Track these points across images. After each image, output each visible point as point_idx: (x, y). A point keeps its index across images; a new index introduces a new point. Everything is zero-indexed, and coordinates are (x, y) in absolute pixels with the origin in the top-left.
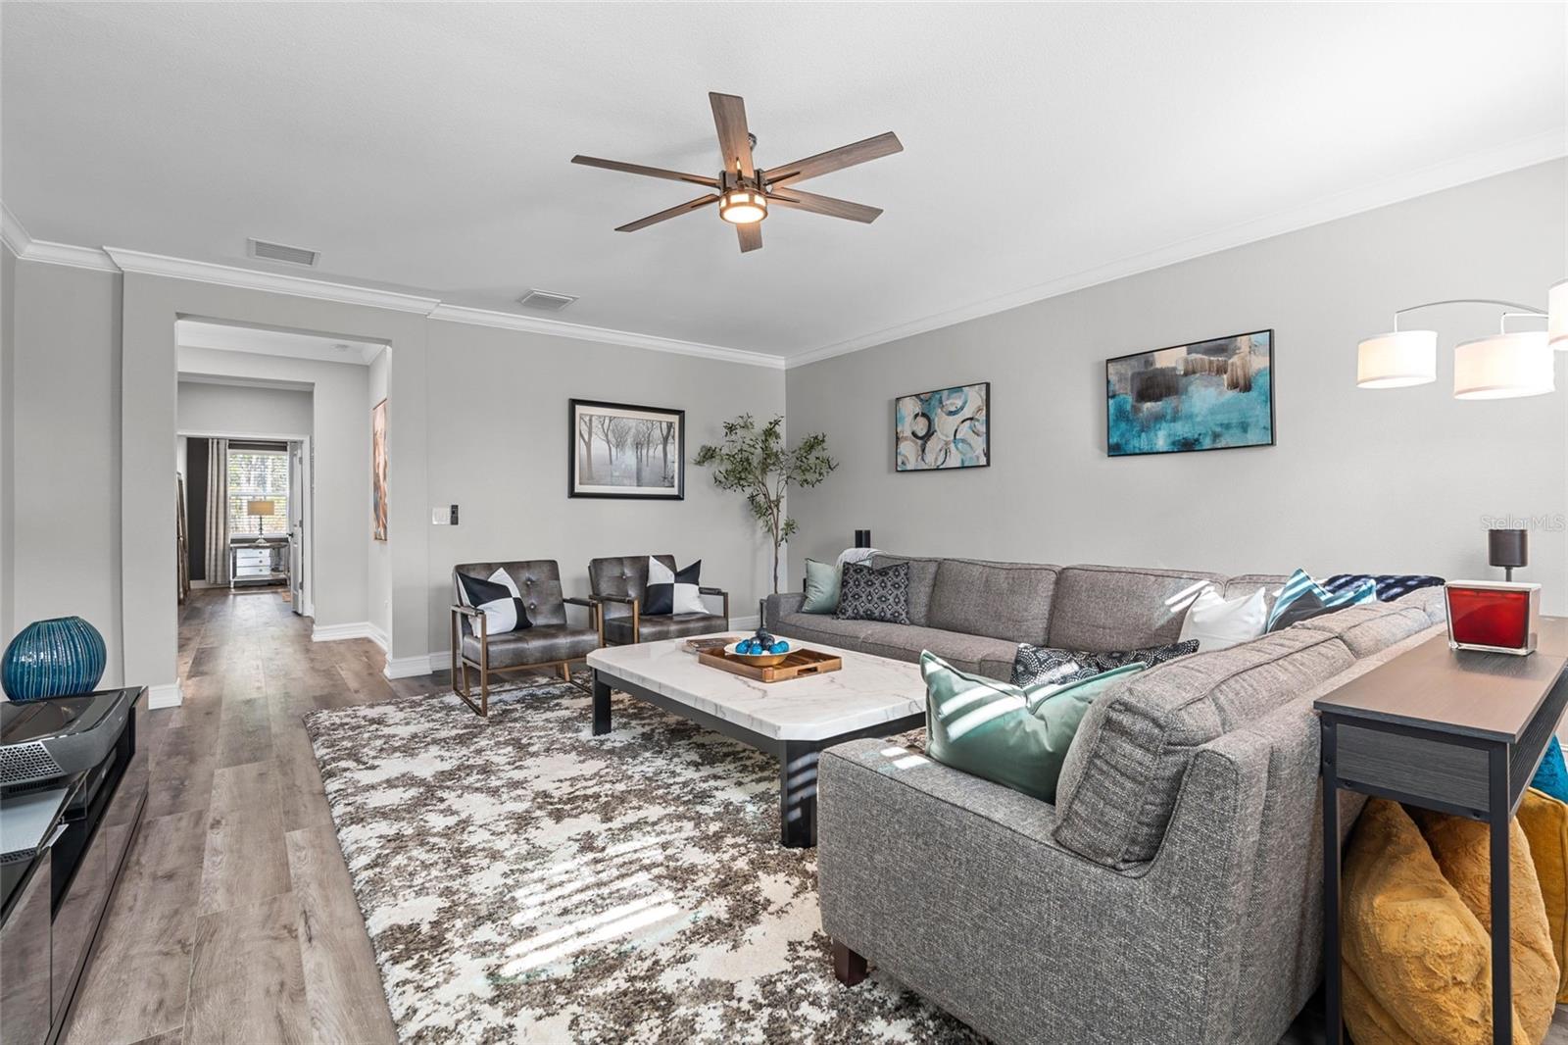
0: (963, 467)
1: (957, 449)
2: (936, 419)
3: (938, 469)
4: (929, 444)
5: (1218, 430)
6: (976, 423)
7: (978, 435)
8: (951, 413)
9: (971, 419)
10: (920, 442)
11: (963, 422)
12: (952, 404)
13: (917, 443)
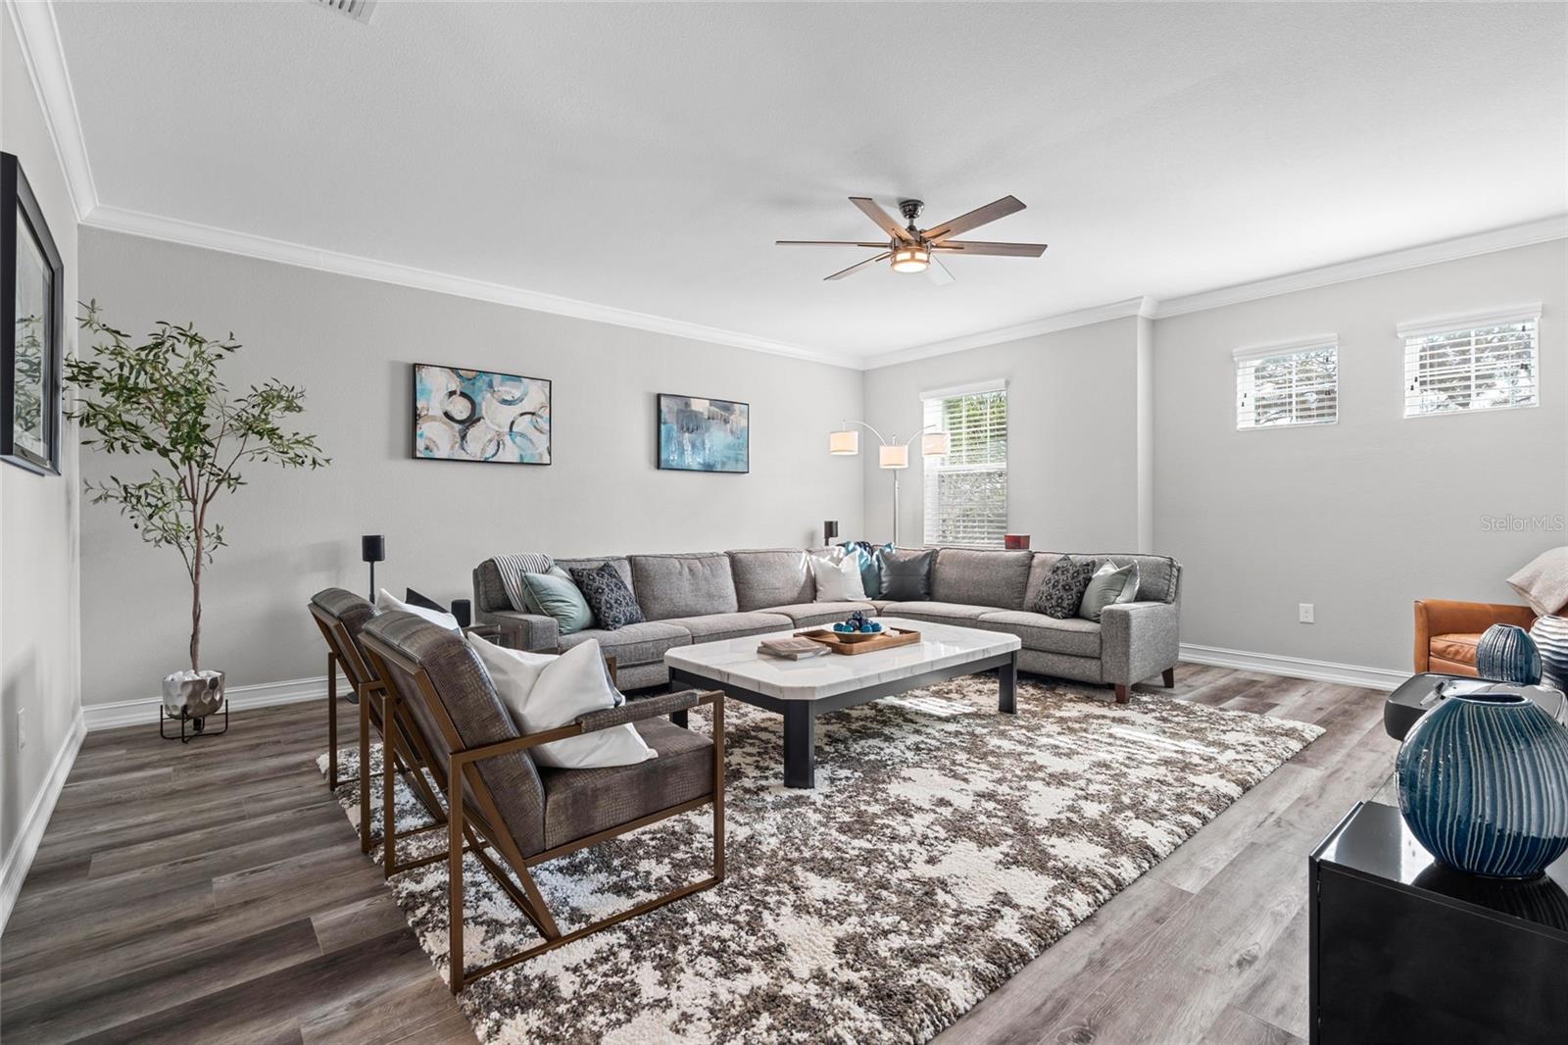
0: (522, 463)
1: (514, 442)
2: (484, 405)
3: (486, 462)
4: (472, 432)
5: (725, 459)
6: (539, 419)
7: (541, 432)
8: (505, 402)
9: (533, 414)
10: (457, 427)
11: (522, 414)
12: (509, 393)
13: (453, 428)
